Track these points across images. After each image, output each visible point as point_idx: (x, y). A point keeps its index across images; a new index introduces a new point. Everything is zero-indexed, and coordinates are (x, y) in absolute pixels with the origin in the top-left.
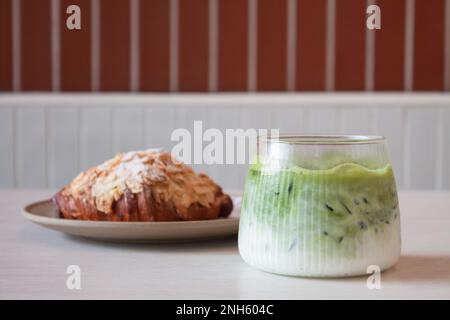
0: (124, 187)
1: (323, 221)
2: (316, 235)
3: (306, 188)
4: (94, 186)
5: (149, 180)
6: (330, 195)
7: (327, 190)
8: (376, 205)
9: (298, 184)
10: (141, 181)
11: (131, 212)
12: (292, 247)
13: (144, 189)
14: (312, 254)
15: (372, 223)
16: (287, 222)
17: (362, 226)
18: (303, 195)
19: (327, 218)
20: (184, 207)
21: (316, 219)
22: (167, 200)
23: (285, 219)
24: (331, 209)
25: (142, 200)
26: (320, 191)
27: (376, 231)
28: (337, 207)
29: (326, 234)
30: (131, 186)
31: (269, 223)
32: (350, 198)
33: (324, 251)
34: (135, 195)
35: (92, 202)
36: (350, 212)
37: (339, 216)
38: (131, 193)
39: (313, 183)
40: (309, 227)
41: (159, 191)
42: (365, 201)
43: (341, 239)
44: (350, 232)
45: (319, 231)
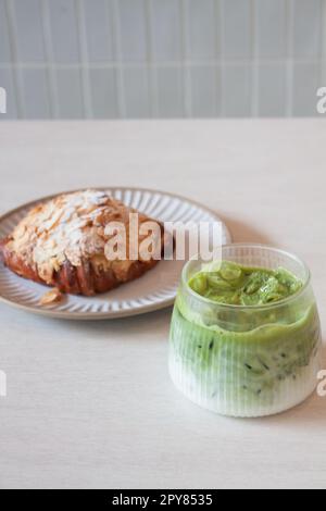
0: (64, 259)
1: (242, 378)
2: (236, 389)
3: (226, 348)
4: (35, 249)
5: (87, 253)
6: (249, 355)
7: (246, 351)
8: (294, 356)
9: (218, 343)
10: (79, 254)
11: (71, 284)
12: (214, 395)
13: (83, 263)
14: (232, 402)
15: (289, 373)
16: (209, 375)
17: (280, 378)
18: (223, 353)
19: (245, 375)
20: (123, 271)
21: (235, 375)
22: (105, 270)
23: (206, 372)
24: (250, 367)
25: (81, 274)
26: (239, 351)
27: (294, 377)
28: (256, 365)
29: (245, 387)
30: (70, 258)
31: (192, 369)
32: (268, 356)
33: (243, 401)
34: (74, 267)
35: (34, 268)
36: (267, 368)
37: (258, 372)
38: (70, 265)
39: (233, 344)
40: (229, 382)
41: (97, 263)
42: (283, 355)
43: (259, 391)
44: (268, 385)
45: (239, 386)
